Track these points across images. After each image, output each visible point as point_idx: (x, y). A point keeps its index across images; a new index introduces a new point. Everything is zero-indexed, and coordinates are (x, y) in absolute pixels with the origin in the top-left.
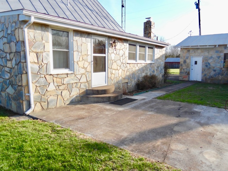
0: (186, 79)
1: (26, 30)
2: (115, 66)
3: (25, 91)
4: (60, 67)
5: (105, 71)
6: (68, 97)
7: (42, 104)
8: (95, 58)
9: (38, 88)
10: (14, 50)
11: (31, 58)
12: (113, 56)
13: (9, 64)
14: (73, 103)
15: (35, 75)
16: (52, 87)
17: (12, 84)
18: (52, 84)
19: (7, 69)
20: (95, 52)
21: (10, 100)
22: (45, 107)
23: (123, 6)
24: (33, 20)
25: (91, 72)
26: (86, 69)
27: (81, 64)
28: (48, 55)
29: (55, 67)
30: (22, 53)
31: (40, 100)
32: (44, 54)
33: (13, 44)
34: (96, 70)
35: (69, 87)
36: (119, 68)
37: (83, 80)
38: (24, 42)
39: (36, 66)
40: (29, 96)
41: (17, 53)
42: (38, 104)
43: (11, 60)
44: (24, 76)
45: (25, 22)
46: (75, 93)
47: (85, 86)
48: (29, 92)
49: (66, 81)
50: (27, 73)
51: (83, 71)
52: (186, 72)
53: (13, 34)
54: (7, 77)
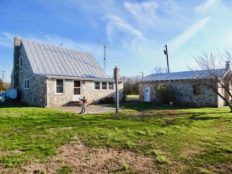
0: (142, 101)
1: (47, 80)
2: (85, 92)
3: (45, 99)
4: (59, 92)
5: (80, 94)
6: (62, 103)
7: (51, 105)
8: (75, 89)
9: (50, 99)
10: (43, 87)
11: (48, 89)
12: (84, 88)
13: (41, 91)
14: (63, 106)
15: (49, 95)
16: (55, 99)
17: (42, 98)
18: (55, 98)
19: (41, 93)
20: (75, 86)
21: (41, 103)
22: (52, 106)
23: (105, 59)
24: (49, 78)
25: (72, 94)
26: (70, 93)
27: (68, 91)
28: (54, 88)
29: (57, 92)
30: (46, 88)
31: (50, 103)
32: (53, 88)
33: (43, 85)
34: (75, 93)
35: (62, 100)
36: (88, 93)
37: (69, 97)
38: (46, 84)
39: (50, 92)
40: (47, 102)
41: (44, 87)
42: (50, 105)
43: (42, 90)
44: (46, 95)
45: (47, 78)
46: (65, 102)
47: (70, 100)
48: (47, 100)
49: (61, 97)
50: (47, 94)
51: (69, 94)
52: (142, 97)
53: (43, 81)
54: (40, 96)
